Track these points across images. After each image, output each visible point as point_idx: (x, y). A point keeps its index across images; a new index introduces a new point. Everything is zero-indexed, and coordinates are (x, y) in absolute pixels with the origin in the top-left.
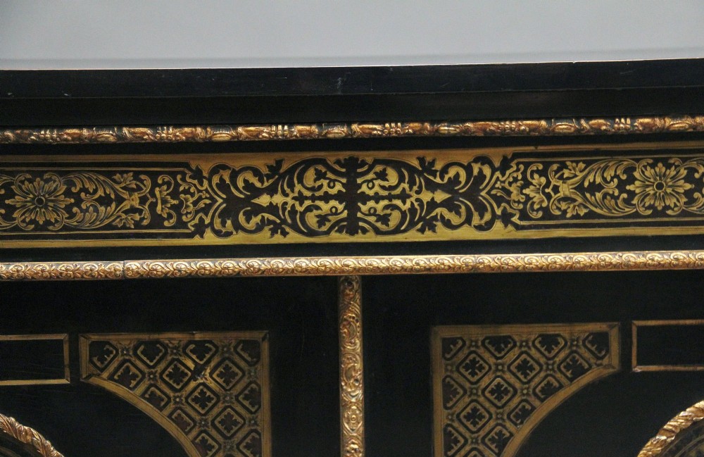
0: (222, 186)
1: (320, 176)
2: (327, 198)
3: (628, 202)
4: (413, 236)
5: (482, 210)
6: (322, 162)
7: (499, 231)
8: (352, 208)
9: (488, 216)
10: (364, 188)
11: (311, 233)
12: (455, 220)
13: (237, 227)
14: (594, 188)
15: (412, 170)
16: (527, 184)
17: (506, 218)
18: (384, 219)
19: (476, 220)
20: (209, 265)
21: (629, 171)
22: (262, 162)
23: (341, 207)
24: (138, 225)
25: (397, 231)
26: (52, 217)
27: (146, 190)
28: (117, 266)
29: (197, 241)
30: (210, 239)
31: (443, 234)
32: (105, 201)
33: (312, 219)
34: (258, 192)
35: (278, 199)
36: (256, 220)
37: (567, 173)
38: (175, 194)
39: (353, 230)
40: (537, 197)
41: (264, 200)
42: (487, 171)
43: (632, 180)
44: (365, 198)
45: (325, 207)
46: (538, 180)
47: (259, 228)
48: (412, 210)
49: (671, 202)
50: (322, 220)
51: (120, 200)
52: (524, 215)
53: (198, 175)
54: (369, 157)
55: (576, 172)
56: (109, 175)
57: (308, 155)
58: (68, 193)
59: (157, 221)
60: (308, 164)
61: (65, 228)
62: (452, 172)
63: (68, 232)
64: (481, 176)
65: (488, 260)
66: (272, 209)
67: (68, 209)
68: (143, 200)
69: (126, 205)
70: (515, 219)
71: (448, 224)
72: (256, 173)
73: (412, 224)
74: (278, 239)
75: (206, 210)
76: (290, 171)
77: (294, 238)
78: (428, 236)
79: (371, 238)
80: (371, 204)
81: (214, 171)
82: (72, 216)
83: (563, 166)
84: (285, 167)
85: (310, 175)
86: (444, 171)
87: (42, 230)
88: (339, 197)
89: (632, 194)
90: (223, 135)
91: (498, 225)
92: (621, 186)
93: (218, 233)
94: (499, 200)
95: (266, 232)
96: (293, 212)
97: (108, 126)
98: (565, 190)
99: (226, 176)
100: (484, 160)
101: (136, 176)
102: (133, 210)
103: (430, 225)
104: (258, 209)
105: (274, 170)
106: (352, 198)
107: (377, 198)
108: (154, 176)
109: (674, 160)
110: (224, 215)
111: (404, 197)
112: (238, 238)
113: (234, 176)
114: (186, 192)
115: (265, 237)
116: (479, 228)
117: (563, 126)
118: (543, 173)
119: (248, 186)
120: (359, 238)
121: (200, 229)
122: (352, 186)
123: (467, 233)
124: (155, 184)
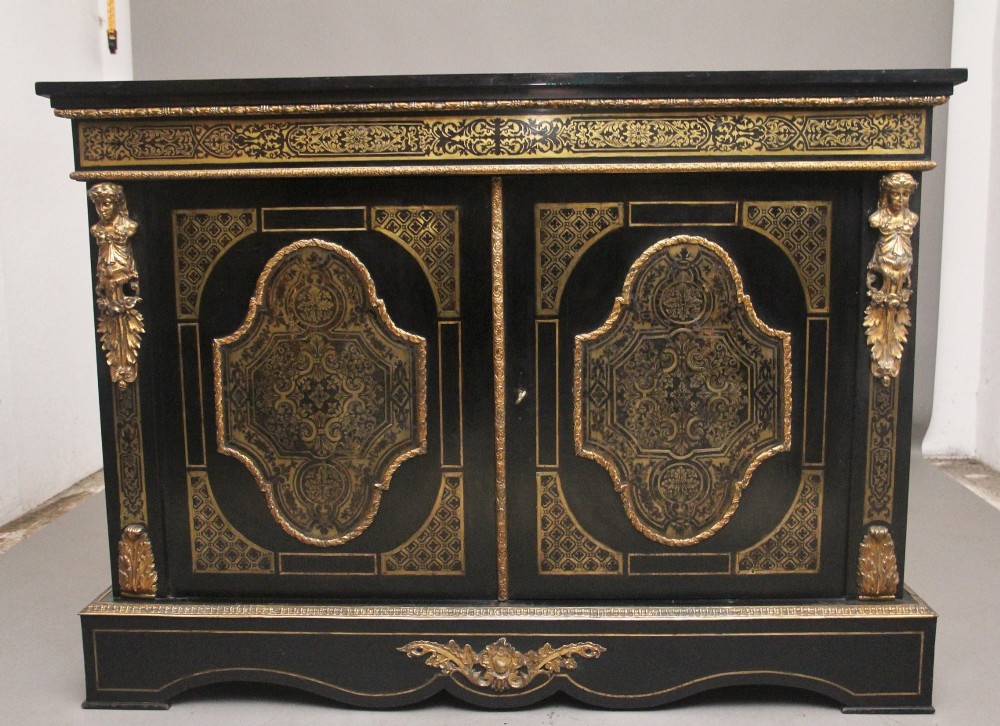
0: (438, 132)
1: (483, 127)
2: (486, 137)
3: (624, 140)
4: (525, 156)
5: (557, 143)
6: (485, 121)
7: (565, 154)
8: (498, 142)
9: (560, 147)
10: (503, 133)
11: (479, 154)
12: (545, 148)
13: (445, 151)
14: (609, 134)
15: (525, 124)
16: (578, 132)
17: (569, 147)
18: (512, 148)
19: (555, 148)
20: (432, 169)
21: (625, 126)
22: (456, 121)
23: (492, 142)
24: (400, 150)
25: (518, 153)
26: (361, 146)
27: (404, 134)
28: (390, 169)
29: (426, 158)
30: (432, 156)
31: (539, 155)
32: (385, 139)
33: (479, 148)
34: (454, 135)
35: (464, 138)
36: (453, 148)
37: (596, 127)
38: (417, 136)
39: (498, 153)
40: (583, 138)
41: (457, 138)
42: (560, 125)
43: (626, 130)
44: (503, 138)
45: (485, 142)
46: (583, 130)
47: (455, 152)
48: (525, 143)
49: (643, 141)
50: (484, 148)
51: (392, 138)
52: (577, 146)
53: (427, 126)
54: (505, 118)
55: (600, 125)
56: (387, 127)
57: (478, 118)
58: (369, 135)
59: (408, 148)
60: (477, 121)
61: (367, 152)
62: (543, 126)
63: (369, 153)
64: (557, 127)
65: (560, 167)
66: (461, 143)
67: (369, 142)
68: (402, 138)
69: (395, 141)
70: (573, 148)
71: (542, 150)
72: (454, 125)
73: (525, 150)
74: (464, 157)
75: (430, 143)
76: (470, 125)
77: (471, 156)
78: (533, 156)
79: (506, 156)
80: (507, 140)
81: (435, 125)
82: (371, 146)
83: (594, 123)
84: (467, 123)
85: (479, 126)
86: (541, 125)
87: (357, 152)
88: (492, 137)
89: (626, 137)
90: (439, 106)
91: (565, 151)
92: (621, 133)
93: (436, 154)
94: (565, 139)
95: (458, 153)
96: (470, 144)
97: (388, 102)
98: (596, 134)
99: (440, 127)
100: (559, 120)
101: (399, 127)
102: (398, 143)
103: (533, 150)
104: (455, 143)
105: (462, 124)
106: (497, 137)
107: (509, 138)
108: (407, 127)
109: (645, 121)
110: (439, 146)
111: (521, 137)
112: (445, 156)
113: (444, 127)
114: (422, 134)
115: (457, 156)
116: (556, 152)
117: (593, 103)
118: (585, 127)
119: (450, 132)
120: (501, 156)
121: (428, 152)
122: (498, 132)
123: (551, 154)
124: (408, 131)
